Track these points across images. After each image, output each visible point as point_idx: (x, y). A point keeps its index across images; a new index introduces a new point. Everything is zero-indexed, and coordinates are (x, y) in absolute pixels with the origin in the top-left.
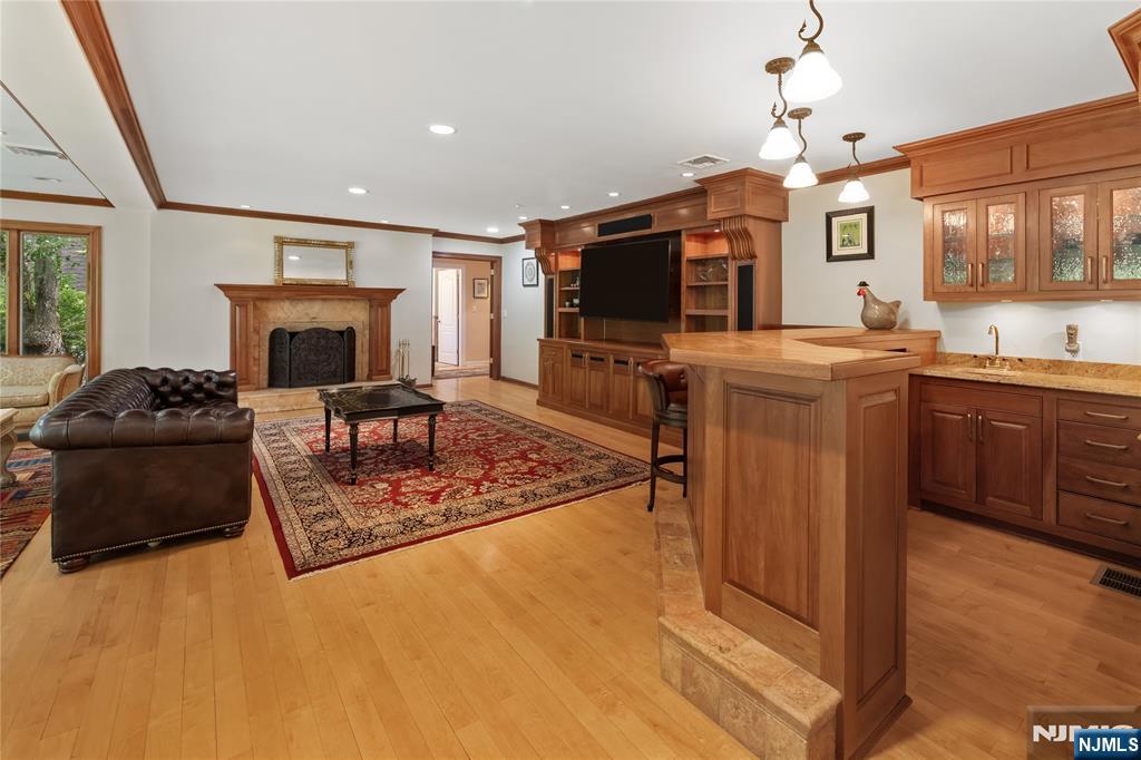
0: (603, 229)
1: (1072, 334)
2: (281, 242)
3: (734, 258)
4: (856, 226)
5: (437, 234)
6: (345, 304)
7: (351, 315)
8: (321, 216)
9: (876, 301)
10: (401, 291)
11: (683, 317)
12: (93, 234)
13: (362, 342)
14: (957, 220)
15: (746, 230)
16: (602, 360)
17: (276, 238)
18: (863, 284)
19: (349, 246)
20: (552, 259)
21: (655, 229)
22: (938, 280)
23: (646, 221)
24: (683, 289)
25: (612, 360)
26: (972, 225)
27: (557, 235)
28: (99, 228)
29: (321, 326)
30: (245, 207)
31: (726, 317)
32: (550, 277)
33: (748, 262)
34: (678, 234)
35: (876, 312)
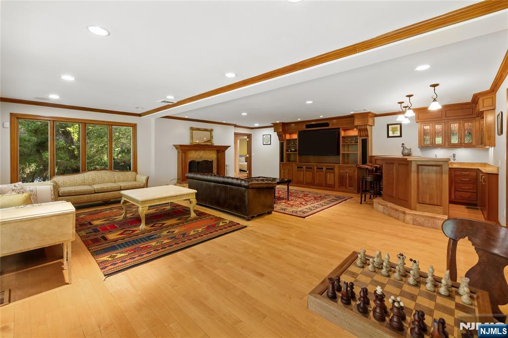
0: (307, 126)
1: (454, 156)
2: (192, 129)
3: (360, 136)
4: (396, 128)
5: (236, 126)
6: (210, 151)
7: (211, 156)
8: (207, 120)
9: (406, 148)
10: (229, 146)
11: (341, 154)
12: (134, 126)
13: (215, 165)
14: (427, 127)
15: (367, 129)
16: (311, 168)
17: (191, 128)
18: (403, 144)
19: (211, 131)
20: (284, 136)
21: (330, 127)
22: (422, 143)
23: (327, 125)
24: (341, 146)
25: (315, 168)
26: (431, 129)
27: (286, 128)
28: (136, 124)
29: (206, 159)
30: (186, 117)
31: (357, 154)
32: (281, 142)
33: (365, 138)
34: (339, 128)
35: (406, 151)
